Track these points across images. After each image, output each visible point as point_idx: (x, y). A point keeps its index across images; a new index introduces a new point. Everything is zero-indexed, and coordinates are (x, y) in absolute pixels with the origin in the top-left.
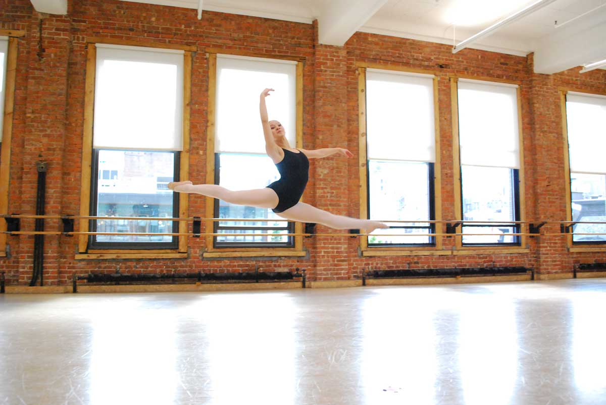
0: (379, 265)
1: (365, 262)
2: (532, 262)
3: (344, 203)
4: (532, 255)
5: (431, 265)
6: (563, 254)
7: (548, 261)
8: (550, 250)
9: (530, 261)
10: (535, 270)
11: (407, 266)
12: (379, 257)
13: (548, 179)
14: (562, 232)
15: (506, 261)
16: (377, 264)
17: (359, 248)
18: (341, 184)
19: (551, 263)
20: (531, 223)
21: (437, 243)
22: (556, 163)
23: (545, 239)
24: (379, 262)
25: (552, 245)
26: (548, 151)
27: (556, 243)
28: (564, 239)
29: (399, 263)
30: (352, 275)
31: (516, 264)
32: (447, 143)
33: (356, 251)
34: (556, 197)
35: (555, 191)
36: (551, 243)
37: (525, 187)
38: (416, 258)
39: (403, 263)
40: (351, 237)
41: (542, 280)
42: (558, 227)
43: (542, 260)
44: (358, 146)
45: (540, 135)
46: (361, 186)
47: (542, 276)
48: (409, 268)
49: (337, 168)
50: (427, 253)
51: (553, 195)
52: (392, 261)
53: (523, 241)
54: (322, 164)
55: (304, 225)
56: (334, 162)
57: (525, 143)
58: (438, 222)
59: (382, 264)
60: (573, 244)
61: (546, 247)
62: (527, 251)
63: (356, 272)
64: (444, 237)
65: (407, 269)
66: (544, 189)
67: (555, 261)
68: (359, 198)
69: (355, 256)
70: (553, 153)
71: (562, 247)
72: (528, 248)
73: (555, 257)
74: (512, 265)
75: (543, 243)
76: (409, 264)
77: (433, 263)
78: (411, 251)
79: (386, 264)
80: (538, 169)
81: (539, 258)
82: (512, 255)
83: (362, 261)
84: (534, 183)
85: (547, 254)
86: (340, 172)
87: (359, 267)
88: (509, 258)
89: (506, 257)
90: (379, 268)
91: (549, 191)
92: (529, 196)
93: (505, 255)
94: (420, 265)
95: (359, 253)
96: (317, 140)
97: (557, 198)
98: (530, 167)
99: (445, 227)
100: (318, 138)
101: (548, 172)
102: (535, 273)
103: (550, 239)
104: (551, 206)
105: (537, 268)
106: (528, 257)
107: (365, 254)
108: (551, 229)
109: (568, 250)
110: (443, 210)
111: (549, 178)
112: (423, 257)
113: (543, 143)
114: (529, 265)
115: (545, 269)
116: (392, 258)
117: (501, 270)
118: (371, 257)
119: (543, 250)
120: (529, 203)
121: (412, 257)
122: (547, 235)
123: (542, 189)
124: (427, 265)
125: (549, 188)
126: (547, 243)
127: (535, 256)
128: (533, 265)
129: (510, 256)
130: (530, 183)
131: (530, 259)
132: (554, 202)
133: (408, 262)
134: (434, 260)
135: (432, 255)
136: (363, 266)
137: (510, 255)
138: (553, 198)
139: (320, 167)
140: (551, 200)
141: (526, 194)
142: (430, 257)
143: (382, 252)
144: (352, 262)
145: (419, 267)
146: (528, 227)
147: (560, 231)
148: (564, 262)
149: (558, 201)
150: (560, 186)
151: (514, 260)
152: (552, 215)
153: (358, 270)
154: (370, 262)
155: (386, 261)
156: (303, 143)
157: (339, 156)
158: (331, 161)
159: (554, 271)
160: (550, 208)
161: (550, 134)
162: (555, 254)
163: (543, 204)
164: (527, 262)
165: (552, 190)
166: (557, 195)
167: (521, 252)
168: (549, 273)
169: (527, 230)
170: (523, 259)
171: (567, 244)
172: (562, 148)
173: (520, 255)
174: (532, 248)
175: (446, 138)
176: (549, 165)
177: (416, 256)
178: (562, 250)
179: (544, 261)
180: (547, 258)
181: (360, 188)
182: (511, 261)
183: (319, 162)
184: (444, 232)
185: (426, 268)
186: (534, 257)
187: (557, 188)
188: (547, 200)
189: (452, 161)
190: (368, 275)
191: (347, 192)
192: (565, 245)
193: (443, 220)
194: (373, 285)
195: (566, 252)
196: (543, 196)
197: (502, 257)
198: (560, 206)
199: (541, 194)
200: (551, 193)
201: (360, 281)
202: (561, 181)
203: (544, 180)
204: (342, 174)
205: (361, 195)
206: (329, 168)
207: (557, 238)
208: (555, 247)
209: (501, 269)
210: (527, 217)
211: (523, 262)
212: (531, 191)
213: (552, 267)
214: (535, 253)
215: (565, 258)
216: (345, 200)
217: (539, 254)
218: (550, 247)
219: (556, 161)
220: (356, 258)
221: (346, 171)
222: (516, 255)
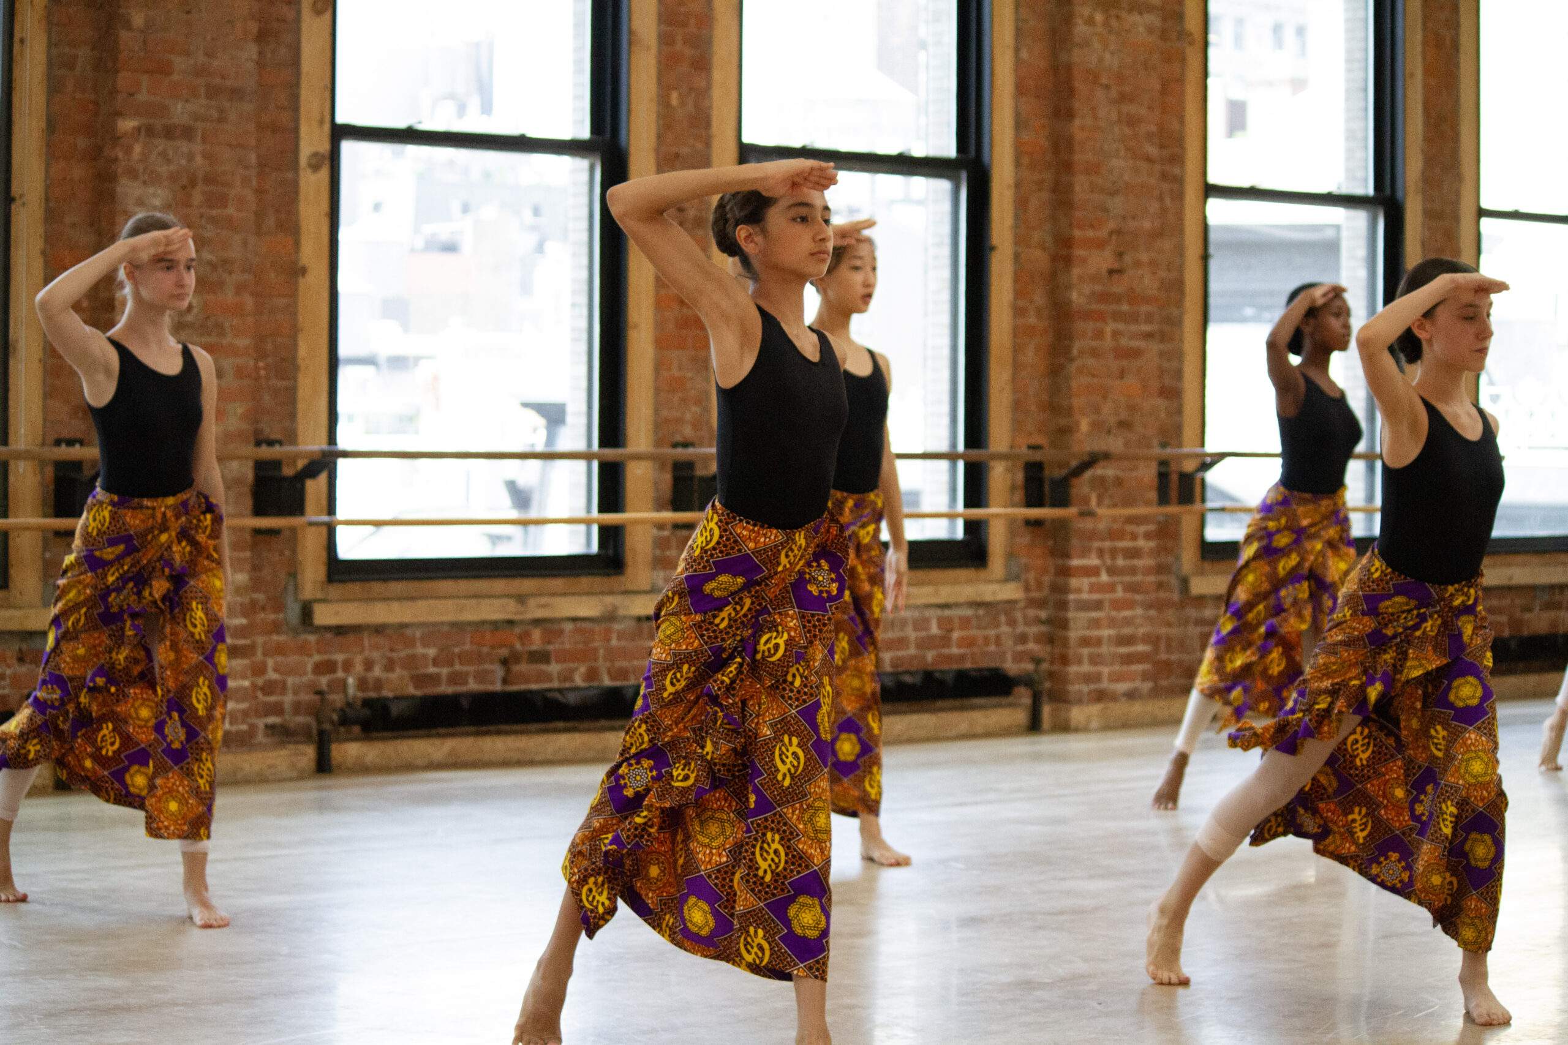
0: (377, 672)
1: (317, 658)
2: (1032, 646)
3: (240, 361)
4: (1032, 613)
5: (602, 665)
6: (1160, 606)
7: (1099, 642)
8: (1111, 588)
9: (1023, 639)
10: (1047, 685)
11: (499, 672)
12: (379, 630)
13: (1114, 237)
14: (1163, 499)
15: (925, 644)
16: (369, 665)
17: (291, 587)
18: (225, 262)
19: (1115, 649)
20: (1037, 456)
21: (629, 557)
22: (1149, 159)
23: (1092, 535)
24: (375, 655)
25: (1120, 562)
26: (1123, 98)
27: (1134, 553)
28: (1167, 533)
29: (464, 658)
30: (261, 723)
31: (962, 658)
32: (688, 51)
33: (278, 605)
34: (1146, 328)
35: (1147, 300)
36: (1114, 552)
37: (1017, 278)
38: (536, 634)
39: (480, 658)
40: (257, 532)
41: (1077, 730)
42: (1148, 473)
43: (1074, 634)
44: (295, 61)
45: (1090, 22)
46: (304, 271)
47: (1077, 714)
48: (505, 681)
49: (209, 180)
50: (586, 607)
51: (1134, 318)
52: (431, 652)
53: (997, 540)
54: (144, 158)
55: (50, 471)
56: (197, 147)
57: (1024, 54)
58: (638, 457)
59: (390, 666)
60: (1204, 557)
61: (1094, 571)
62: (1011, 592)
63: (278, 709)
64: (660, 526)
65: (498, 687)
66: (1098, 288)
67: (1129, 640)
68: (294, 332)
69: (276, 627)
70: (1143, 112)
71: (1160, 569)
72: (1016, 578)
73: (1128, 622)
74: (949, 658)
75: (1085, 553)
76: (505, 662)
77: (611, 655)
78: (521, 599)
79: (411, 662)
80: (1077, 188)
81: (1064, 624)
82: (947, 613)
83: (303, 650)
84: (1054, 259)
85: (1098, 605)
86: (222, 201)
87: (290, 681)
88: (934, 630)
89: (921, 624)
90: (379, 684)
91: (1117, 299)
92: (1032, 320)
93: (917, 614)
94: (554, 668)
95: (293, 613)
96: (124, 35)
97: (1149, 336)
98: (1036, 177)
99: (668, 477)
100: (128, 26)
101: (1117, 205)
102: (1045, 699)
103: (1112, 535)
104: (1122, 374)
105: (1051, 675)
106: (1012, 623)
107: (324, 616)
108: (1119, 482)
109: (1185, 582)
110: (657, 390)
111: (1118, 232)
112: (568, 627)
113: (1101, 59)
114: (1018, 658)
115: (1088, 678)
116: (433, 632)
117: (912, 686)
118: (340, 630)
119: (1081, 588)
120: (1030, 355)
121: (518, 630)
122: (1106, 514)
123: (1087, 289)
124: (583, 669)
125: (1118, 287)
126: (1101, 553)
127: (1043, 614)
128: (1037, 661)
129: (940, 621)
130: (1040, 258)
131: (1021, 629)
132: (1135, 354)
133: (504, 652)
134: (614, 642)
135: (610, 617)
136: (310, 676)
137: (939, 612)
138: (1133, 336)
139: (133, 174)
140: (1124, 342)
141: (1018, 311)
142: (597, 628)
143: (395, 605)
144: (259, 656)
145: (549, 677)
146: (1020, 477)
147: (1153, 495)
148: (1162, 647)
149: (1153, 348)
150: (1162, 273)
151: (956, 635)
152: (1124, 415)
153: (288, 699)
154: (339, 657)
155: (408, 652)
156: (50, 45)
157: (220, 120)
158: (184, 146)
159: (1122, 687)
160: (1117, 382)
161: (1135, 18)
162: (1130, 605)
163: (1090, 362)
164: (1008, 643)
165: (1133, 297)
166: (1149, 318)
167: (988, 598)
168: (1101, 696)
169: (1013, 488)
170: (992, 633)
171: (1178, 558)
172: (1181, 80)
173: (981, 612)
174: (1031, 576)
175: (684, 25)
176: (1120, 166)
177: (537, 622)
178: (1160, 586)
179: (1086, 642)
180: (1096, 623)
181: (303, 282)
182: (945, 640)
183: (128, 151)
184: (659, 506)
185: (579, 681)
186: (1039, 621)
187: (1148, 283)
188: (1108, 342)
189: (708, 145)
190: (345, 721)
191: (249, 301)
192: (1171, 559)
193: (658, 443)
194: (362, 769)
195: (1176, 596)
196: (1089, 326)
197: (904, 623)
198: (1162, 372)
199: (1087, 315)
200: (1125, 307)
201: (309, 753)
202: (1167, 244)
203: (1100, 245)
204: (231, 210)
205: (303, 319)
206: (173, 177)
207: (1142, 529)
208: (1133, 571)
209: (908, 679)
210: (1017, 426)
211: (992, 648)
212: (1039, 298)
213: (1117, 667)
214: (1041, 604)
215: (1169, 625)
216: (243, 342)
217: (1063, 605)
218: (1111, 571)
219: (1151, 150)
220: (275, 638)
221: (249, 195)
222: (968, 612)
